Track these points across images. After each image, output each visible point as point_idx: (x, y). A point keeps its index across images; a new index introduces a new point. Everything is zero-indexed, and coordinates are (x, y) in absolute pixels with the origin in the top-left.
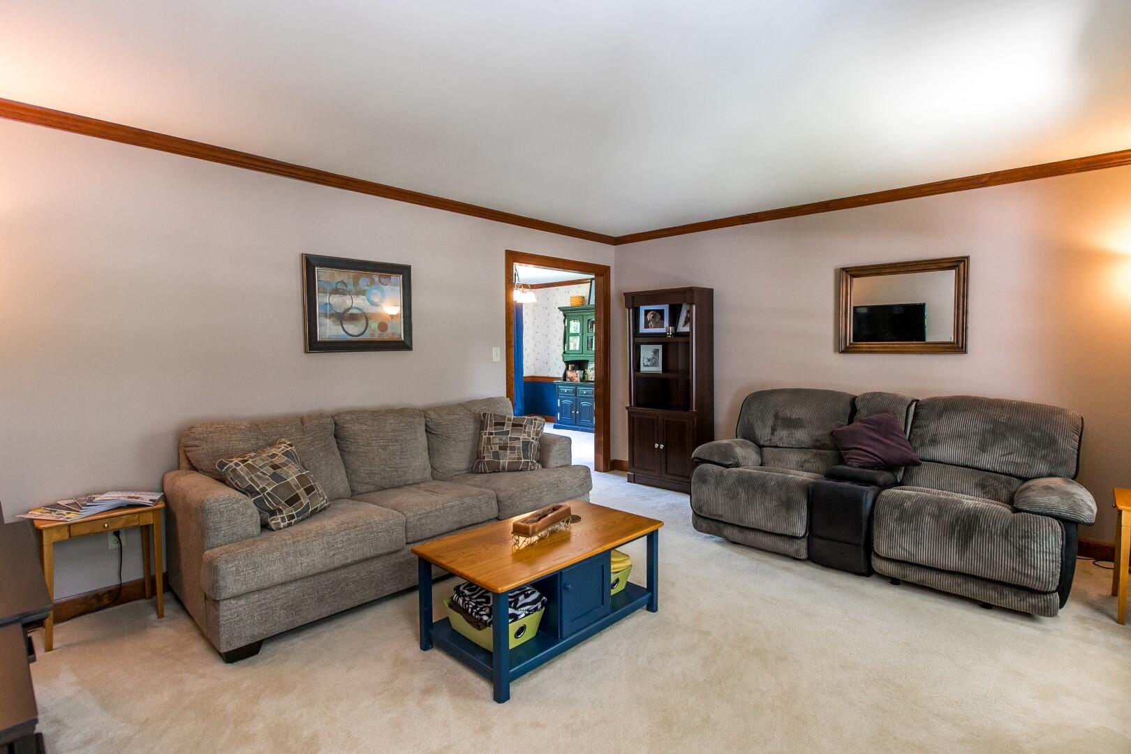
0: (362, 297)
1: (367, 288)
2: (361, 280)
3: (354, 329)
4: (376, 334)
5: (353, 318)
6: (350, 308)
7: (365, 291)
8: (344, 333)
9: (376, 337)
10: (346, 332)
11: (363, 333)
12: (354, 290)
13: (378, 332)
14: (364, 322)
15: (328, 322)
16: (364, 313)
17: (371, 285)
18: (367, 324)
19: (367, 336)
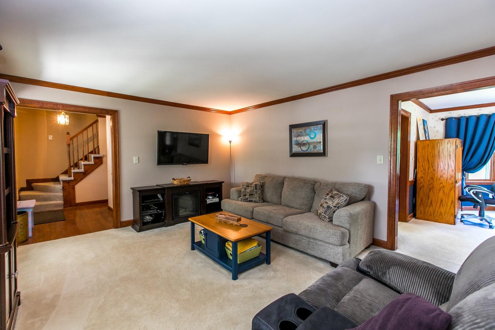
0: (307, 136)
1: (309, 133)
2: (307, 130)
3: (304, 148)
4: (312, 150)
5: (304, 144)
6: (303, 141)
7: (308, 134)
8: (301, 150)
9: (312, 152)
10: (302, 150)
11: (307, 150)
12: (304, 134)
13: (313, 149)
14: (308, 146)
15: (296, 146)
16: (308, 142)
17: (311, 131)
18: (309, 146)
19: (309, 151)
